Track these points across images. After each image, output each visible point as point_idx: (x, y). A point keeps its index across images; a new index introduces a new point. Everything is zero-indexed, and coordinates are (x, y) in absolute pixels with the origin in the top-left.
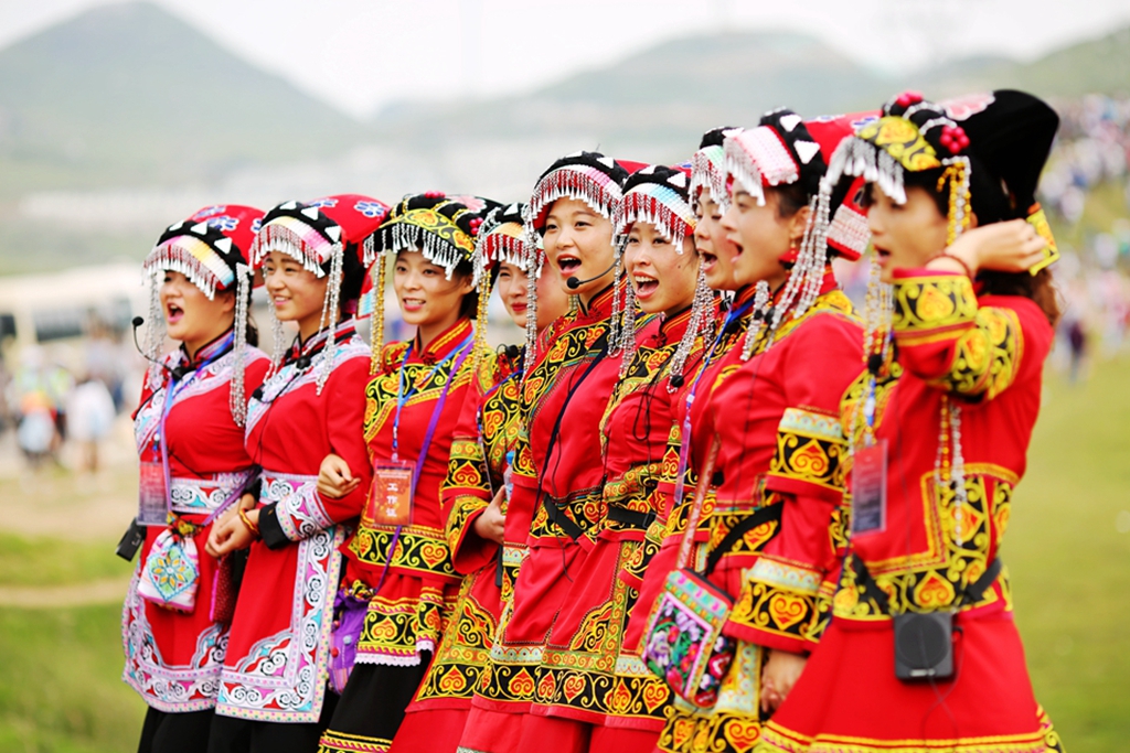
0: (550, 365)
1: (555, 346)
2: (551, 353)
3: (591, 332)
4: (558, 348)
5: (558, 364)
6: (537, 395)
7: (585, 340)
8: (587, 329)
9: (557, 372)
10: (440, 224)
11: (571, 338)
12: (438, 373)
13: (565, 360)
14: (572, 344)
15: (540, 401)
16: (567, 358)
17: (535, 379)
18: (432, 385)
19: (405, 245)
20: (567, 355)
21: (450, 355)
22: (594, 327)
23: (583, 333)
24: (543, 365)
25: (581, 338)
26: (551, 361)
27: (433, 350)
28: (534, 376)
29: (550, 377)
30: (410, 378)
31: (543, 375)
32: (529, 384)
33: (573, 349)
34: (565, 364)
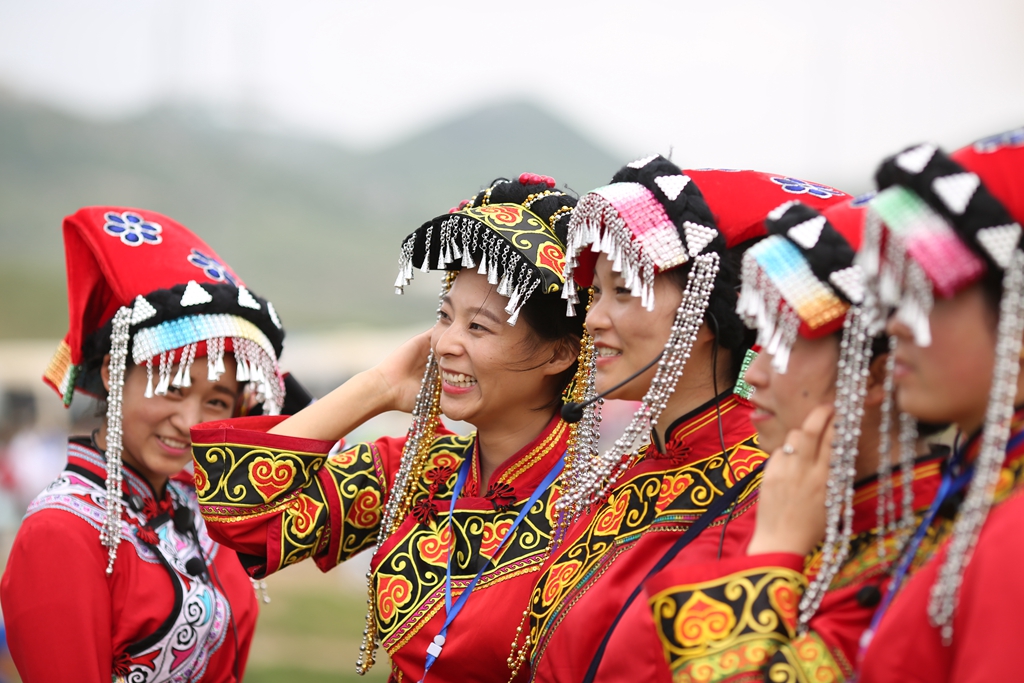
0: (595, 539)
1: (608, 505)
2: (598, 518)
3: (668, 483)
4: (611, 510)
5: (609, 539)
6: (565, 589)
7: (656, 498)
8: (660, 477)
9: (603, 552)
10: (523, 225)
11: (634, 493)
12: (523, 527)
13: (620, 533)
14: (634, 503)
15: (568, 600)
16: (624, 529)
17: (567, 563)
18: (515, 551)
19: (458, 255)
20: (624, 523)
21: (539, 491)
22: (673, 474)
23: (654, 484)
24: (584, 540)
25: (650, 494)
26: (597, 533)
27: (507, 479)
28: (566, 558)
29: (590, 560)
30: (472, 537)
31: (581, 557)
32: (556, 571)
33: (635, 513)
34: (619, 540)
